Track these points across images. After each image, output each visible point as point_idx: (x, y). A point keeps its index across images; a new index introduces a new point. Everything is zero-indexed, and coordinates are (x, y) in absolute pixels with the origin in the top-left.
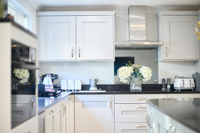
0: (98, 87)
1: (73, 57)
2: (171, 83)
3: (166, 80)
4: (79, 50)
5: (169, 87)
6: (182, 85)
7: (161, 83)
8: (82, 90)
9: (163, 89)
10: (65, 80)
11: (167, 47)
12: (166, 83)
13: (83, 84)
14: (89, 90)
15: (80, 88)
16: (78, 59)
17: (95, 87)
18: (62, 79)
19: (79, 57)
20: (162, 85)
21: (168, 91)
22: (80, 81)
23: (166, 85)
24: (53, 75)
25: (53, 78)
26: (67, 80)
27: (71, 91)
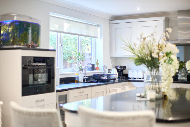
8: (143, 78)
24: (121, 67)
25: (121, 69)
26: (133, 70)
27: (135, 79)
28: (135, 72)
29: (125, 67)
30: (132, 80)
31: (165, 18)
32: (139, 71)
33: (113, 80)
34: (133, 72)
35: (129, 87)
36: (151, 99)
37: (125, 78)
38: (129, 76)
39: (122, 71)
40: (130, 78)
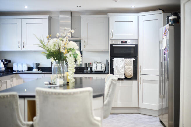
0: (39, 69)
1: (19, 48)
2: (91, 66)
3: (87, 64)
4: (23, 43)
5: (89, 69)
6: (96, 68)
7: (84, 67)
8: (27, 71)
9: (85, 70)
10: (16, 64)
11: (85, 41)
12: (87, 66)
13: (29, 66)
14: (32, 71)
15: (26, 69)
16: (23, 49)
17: (36, 69)
18: (14, 63)
19: (24, 48)
20: (84, 68)
21: (89, 72)
22: (26, 64)
23: (87, 68)
24: (6, 60)
25: (6, 62)
26: (18, 63)
27: (20, 71)
28: (20, 65)
29: (10, 60)
30: (17, 72)
31: (49, 17)
32: (23, 64)
33: (2, 73)
34: (22, 65)
35: (16, 79)
36: (60, 85)
37: (10, 71)
38: (14, 69)
39: (7, 64)
40: (15, 71)
